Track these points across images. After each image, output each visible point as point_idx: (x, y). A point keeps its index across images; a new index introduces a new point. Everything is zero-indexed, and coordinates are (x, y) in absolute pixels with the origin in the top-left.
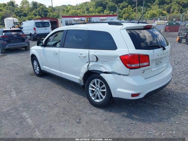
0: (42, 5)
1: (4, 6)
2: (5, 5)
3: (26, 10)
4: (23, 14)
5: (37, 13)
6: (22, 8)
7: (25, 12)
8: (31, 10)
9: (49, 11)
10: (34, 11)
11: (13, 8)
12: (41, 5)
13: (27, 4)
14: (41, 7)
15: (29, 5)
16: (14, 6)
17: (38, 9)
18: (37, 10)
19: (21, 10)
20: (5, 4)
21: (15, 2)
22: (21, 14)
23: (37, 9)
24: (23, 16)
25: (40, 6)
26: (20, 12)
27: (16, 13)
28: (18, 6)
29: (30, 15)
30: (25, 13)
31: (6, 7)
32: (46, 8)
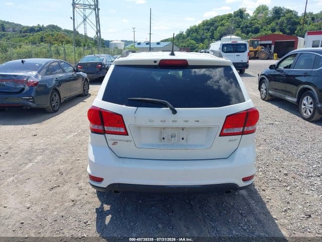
0: (291, 11)
1: (228, 19)
2: (230, 16)
3: (259, 22)
4: (253, 29)
5: (278, 27)
6: (254, 19)
7: (257, 25)
8: (269, 21)
9: (302, 22)
10: (273, 24)
11: (241, 20)
12: (289, 11)
13: (264, 12)
14: (288, 15)
15: (267, 14)
16: (242, 17)
17: (281, 19)
18: (279, 21)
19: (251, 23)
20: (231, 14)
21: (245, 11)
22: (250, 29)
23: (279, 19)
24: (252, 33)
25: (286, 15)
26: (249, 25)
27: (242, 28)
28: (249, 16)
29: (265, 30)
30: (256, 27)
31: (231, 19)
32: (297, 17)
